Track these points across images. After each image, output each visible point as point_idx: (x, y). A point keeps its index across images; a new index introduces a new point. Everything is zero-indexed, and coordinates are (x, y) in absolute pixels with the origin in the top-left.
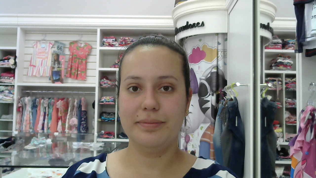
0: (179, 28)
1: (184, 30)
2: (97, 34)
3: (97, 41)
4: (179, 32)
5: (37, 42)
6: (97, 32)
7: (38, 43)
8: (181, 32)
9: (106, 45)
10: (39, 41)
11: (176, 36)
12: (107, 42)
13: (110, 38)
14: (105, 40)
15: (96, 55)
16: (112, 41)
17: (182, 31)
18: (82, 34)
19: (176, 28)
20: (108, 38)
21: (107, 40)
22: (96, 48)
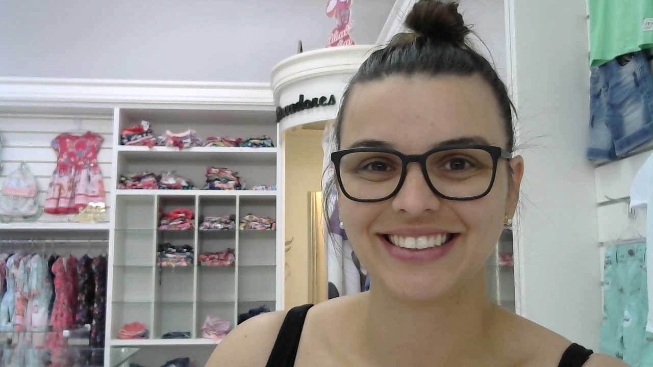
0: (285, 108)
1: (295, 112)
2: (112, 119)
3: (112, 134)
4: (284, 116)
6: (112, 114)
8: (288, 115)
11: (278, 124)
15: (111, 163)
17: (292, 113)
18: (82, 119)
19: (279, 108)
22: (111, 148)
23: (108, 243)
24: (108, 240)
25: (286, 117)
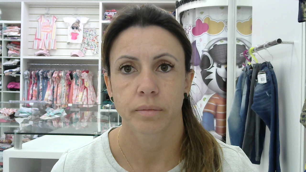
0: (180, 1)
1: (185, 3)
2: (99, 8)
3: (99, 15)
4: (180, 6)
5: (41, 16)
6: (99, 6)
7: (43, 17)
8: (182, 5)
9: (108, 18)
10: (43, 15)
11: (176, 10)
12: (110, 15)
13: (111, 12)
14: (107, 13)
15: (99, 29)
16: (114, 14)
17: (183, 4)
18: (85, 8)
20: (110, 12)
21: (108, 14)
22: (99, 22)
23: (98, 66)
24: (98, 64)
25: (181, 6)
